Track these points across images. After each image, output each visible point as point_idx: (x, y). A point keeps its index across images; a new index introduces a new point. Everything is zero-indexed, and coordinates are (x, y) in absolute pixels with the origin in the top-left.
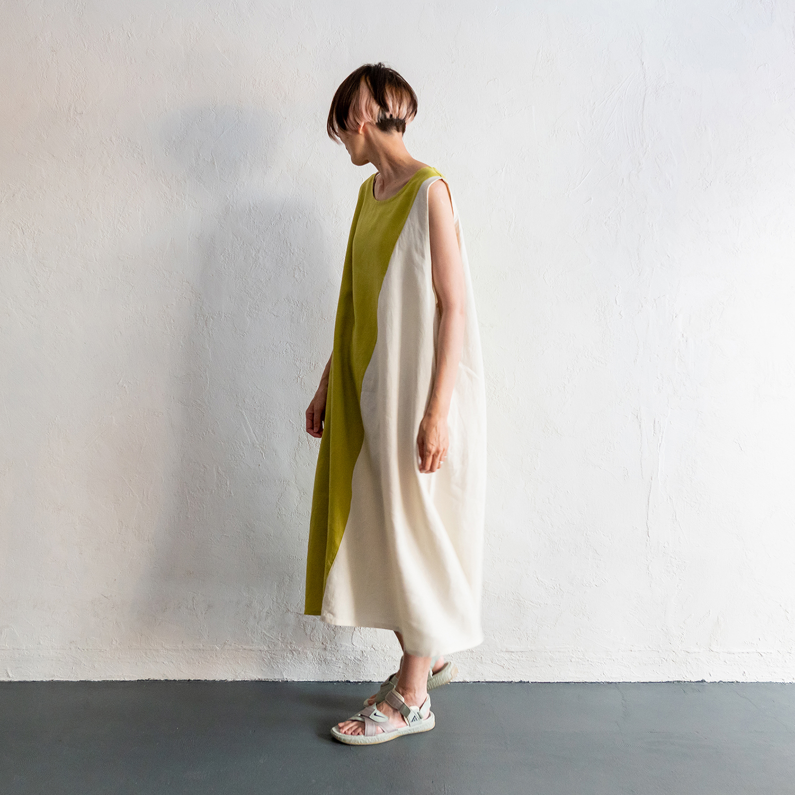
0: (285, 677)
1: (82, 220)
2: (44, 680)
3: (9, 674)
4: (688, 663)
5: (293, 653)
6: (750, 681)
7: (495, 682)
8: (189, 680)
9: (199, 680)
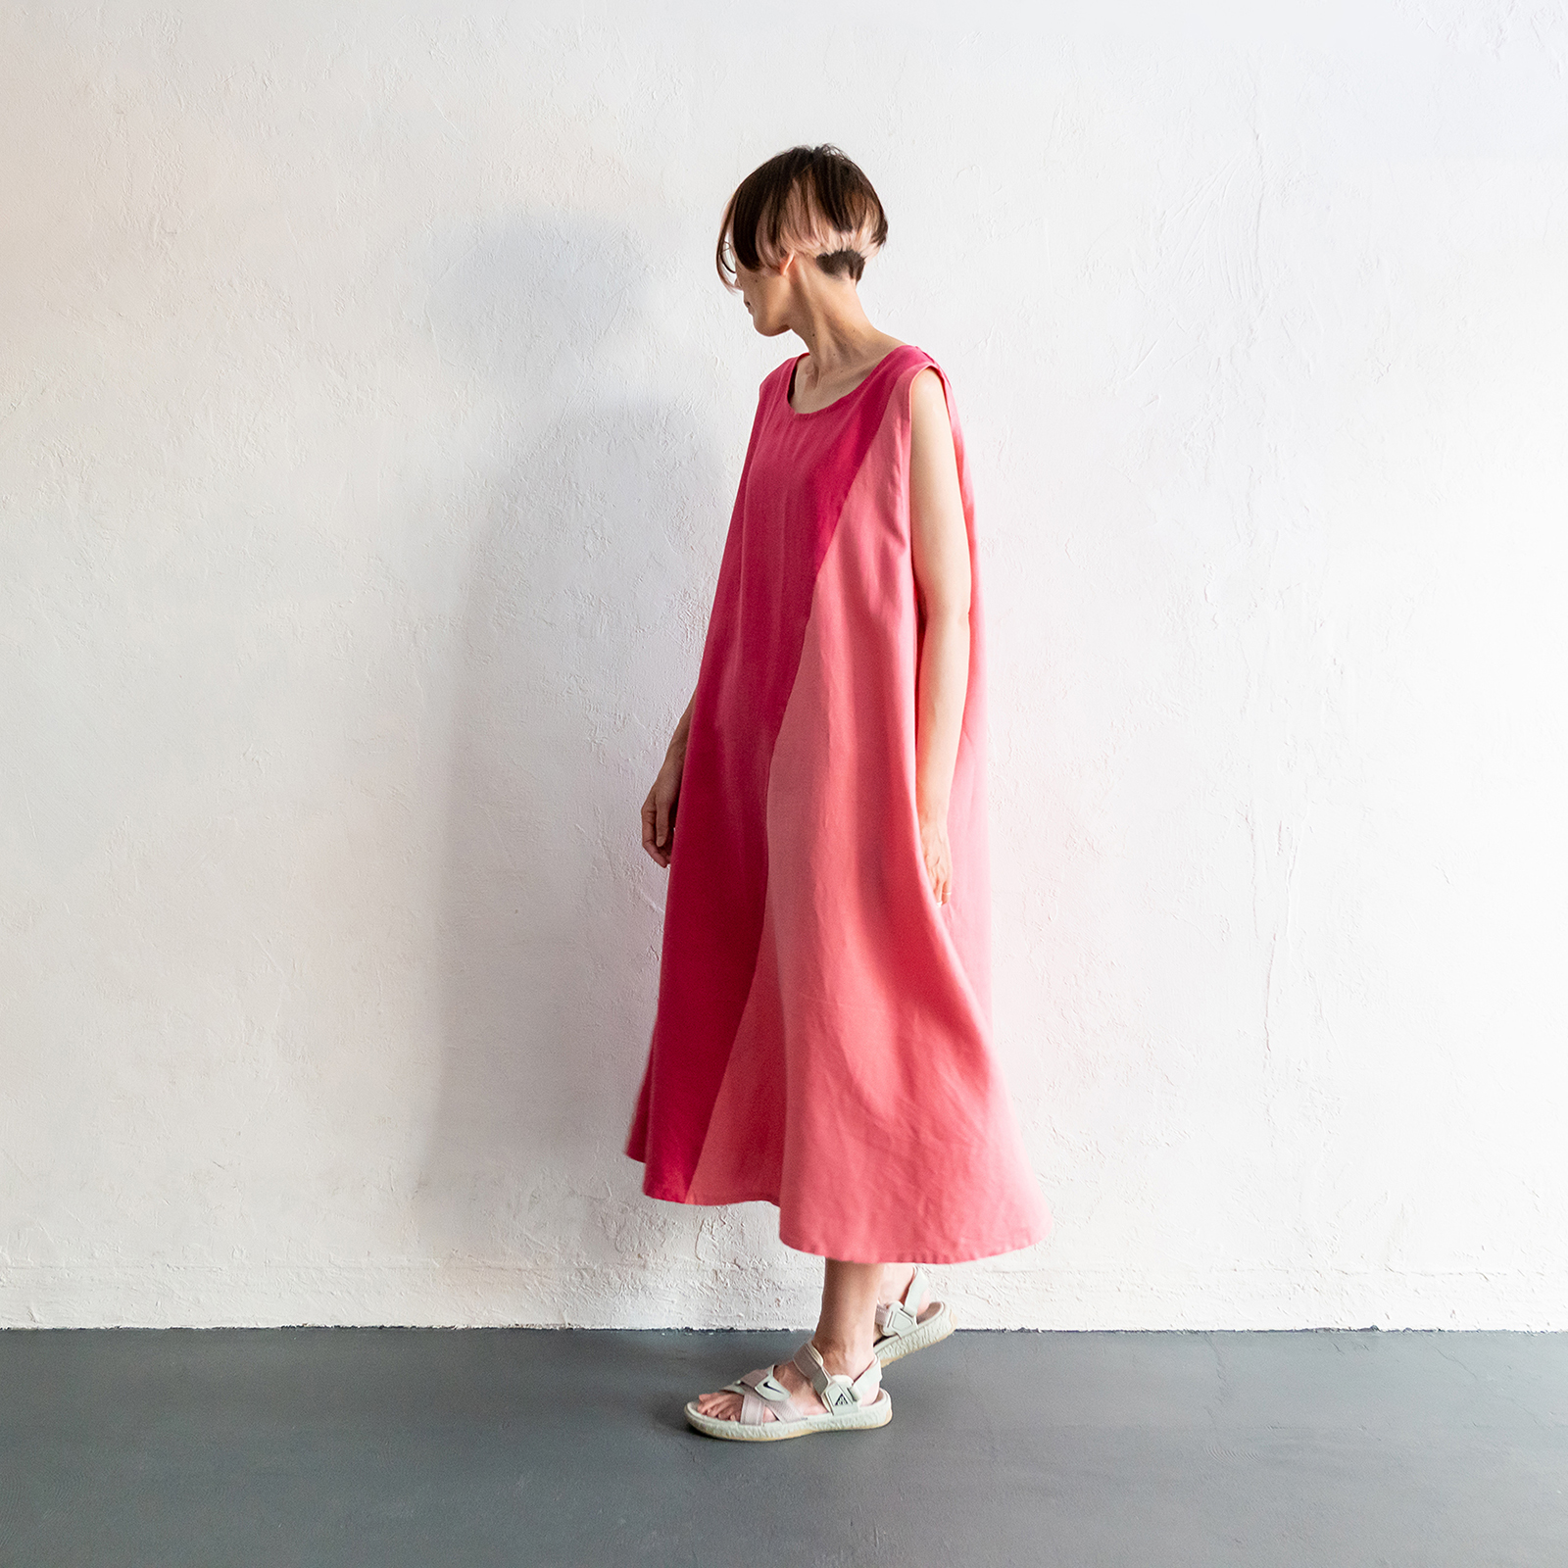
0: (567, 1321)
1: (175, 439)
2: (102, 1328)
3: (34, 1315)
4: (1345, 1294)
5: (581, 1274)
6: (1465, 1329)
7: (972, 1330)
8: (382, 1327)
9: (402, 1327)
